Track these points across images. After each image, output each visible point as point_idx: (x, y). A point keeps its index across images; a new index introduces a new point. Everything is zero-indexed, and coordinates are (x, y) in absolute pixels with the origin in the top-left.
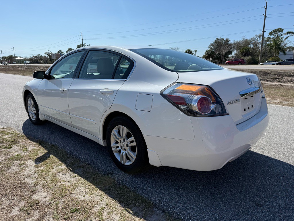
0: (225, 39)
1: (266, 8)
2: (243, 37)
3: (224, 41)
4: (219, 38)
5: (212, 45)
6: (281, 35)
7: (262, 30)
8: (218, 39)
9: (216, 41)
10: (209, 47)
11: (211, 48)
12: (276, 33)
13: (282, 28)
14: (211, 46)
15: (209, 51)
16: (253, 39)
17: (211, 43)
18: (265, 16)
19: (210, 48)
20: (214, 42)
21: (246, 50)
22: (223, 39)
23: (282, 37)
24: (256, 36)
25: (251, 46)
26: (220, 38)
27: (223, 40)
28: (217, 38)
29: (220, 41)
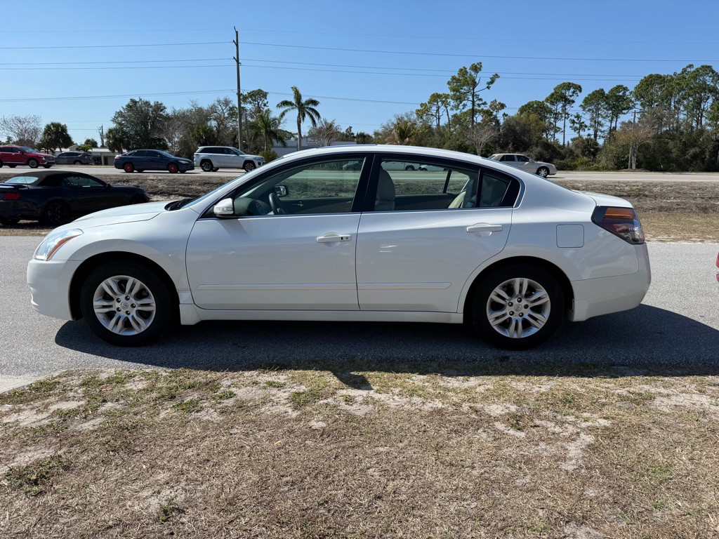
0: (152, 104)
1: (237, 45)
2: (192, 102)
3: (151, 109)
4: (137, 100)
5: (120, 114)
6: (265, 105)
7: (236, 91)
8: (134, 102)
9: (128, 106)
10: (114, 120)
11: (120, 124)
12: (255, 100)
13: (265, 90)
14: (120, 119)
15: (115, 130)
16: (213, 109)
17: (118, 111)
18: (238, 61)
19: (116, 122)
20: (125, 107)
21: (205, 132)
22: (147, 104)
23: (266, 108)
24: (219, 101)
25: (213, 125)
26: (141, 100)
27: (149, 104)
28: (133, 98)
29: (141, 107)
